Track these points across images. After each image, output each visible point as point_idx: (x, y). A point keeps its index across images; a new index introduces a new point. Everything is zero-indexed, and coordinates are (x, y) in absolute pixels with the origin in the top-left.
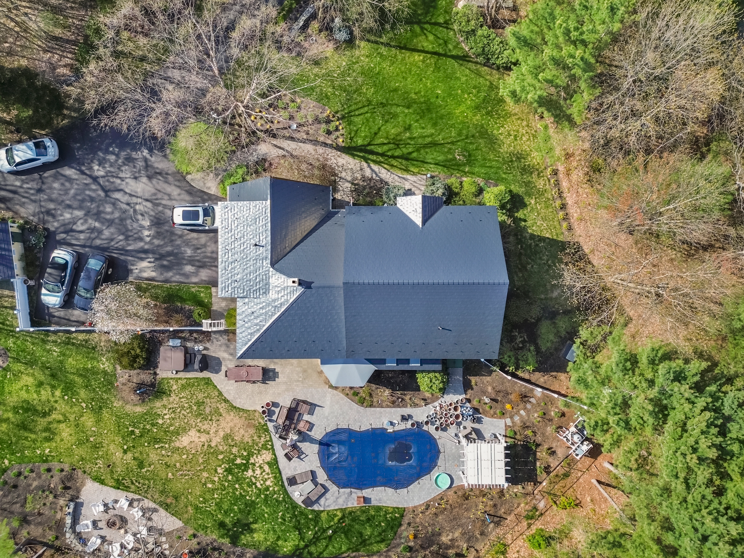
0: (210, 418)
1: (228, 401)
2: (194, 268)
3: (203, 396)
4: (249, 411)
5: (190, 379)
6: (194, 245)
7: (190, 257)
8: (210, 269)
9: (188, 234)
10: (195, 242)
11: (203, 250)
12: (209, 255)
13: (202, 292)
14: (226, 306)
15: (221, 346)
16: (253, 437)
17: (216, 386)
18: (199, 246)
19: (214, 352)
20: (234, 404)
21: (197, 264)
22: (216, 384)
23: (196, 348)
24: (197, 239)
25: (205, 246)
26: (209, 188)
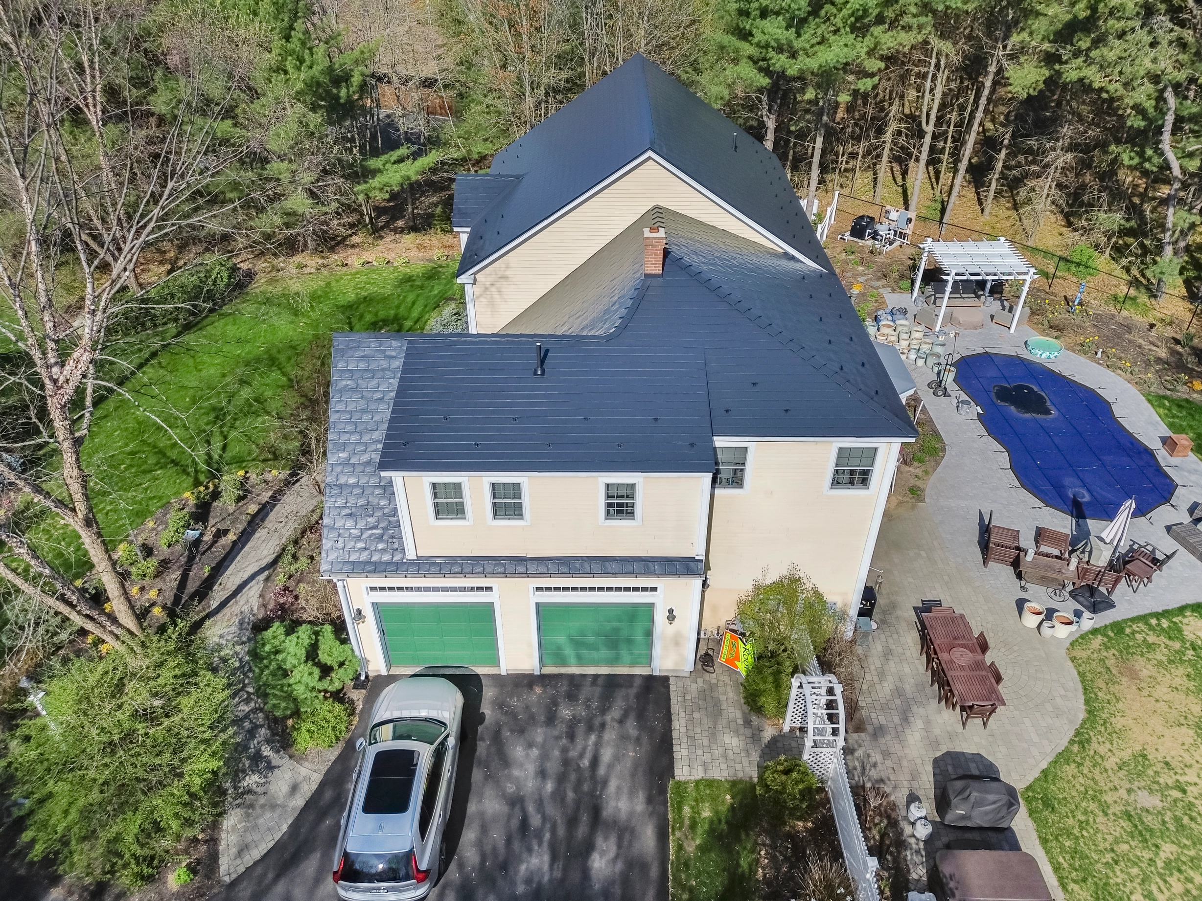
0: (1176, 794)
1: (1078, 733)
2: (600, 841)
3: (1101, 819)
4: (1082, 675)
5: (1057, 868)
6: (509, 841)
7: (554, 858)
8: (605, 783)
9: (461, 866)
10: (497, 836)
11: (531, 808)
12: (549, 787)
13: (696, 811)
14: (737, 733)
15: (886, 754)
16: (1160, 663)
17: (1045, 773)
18: (515, 823)
19: (915, 776)
20: (1082, 715)
21: (582, 831)
22: (1037, 773)
23: (923, 831)
24: (484, 829)
25: (516, 801)
26: (294, 788)
